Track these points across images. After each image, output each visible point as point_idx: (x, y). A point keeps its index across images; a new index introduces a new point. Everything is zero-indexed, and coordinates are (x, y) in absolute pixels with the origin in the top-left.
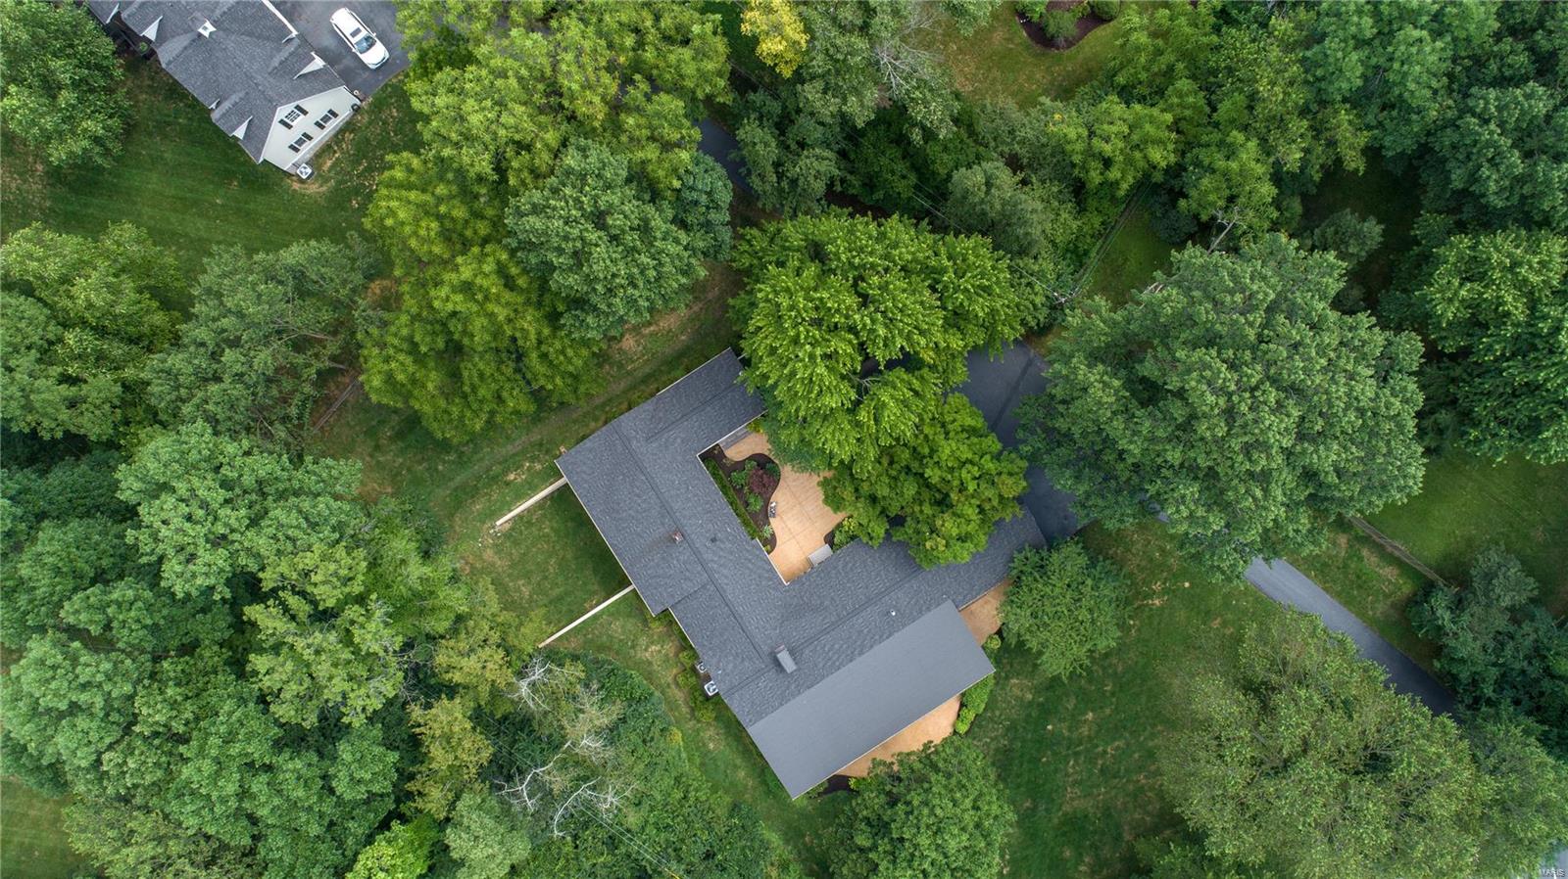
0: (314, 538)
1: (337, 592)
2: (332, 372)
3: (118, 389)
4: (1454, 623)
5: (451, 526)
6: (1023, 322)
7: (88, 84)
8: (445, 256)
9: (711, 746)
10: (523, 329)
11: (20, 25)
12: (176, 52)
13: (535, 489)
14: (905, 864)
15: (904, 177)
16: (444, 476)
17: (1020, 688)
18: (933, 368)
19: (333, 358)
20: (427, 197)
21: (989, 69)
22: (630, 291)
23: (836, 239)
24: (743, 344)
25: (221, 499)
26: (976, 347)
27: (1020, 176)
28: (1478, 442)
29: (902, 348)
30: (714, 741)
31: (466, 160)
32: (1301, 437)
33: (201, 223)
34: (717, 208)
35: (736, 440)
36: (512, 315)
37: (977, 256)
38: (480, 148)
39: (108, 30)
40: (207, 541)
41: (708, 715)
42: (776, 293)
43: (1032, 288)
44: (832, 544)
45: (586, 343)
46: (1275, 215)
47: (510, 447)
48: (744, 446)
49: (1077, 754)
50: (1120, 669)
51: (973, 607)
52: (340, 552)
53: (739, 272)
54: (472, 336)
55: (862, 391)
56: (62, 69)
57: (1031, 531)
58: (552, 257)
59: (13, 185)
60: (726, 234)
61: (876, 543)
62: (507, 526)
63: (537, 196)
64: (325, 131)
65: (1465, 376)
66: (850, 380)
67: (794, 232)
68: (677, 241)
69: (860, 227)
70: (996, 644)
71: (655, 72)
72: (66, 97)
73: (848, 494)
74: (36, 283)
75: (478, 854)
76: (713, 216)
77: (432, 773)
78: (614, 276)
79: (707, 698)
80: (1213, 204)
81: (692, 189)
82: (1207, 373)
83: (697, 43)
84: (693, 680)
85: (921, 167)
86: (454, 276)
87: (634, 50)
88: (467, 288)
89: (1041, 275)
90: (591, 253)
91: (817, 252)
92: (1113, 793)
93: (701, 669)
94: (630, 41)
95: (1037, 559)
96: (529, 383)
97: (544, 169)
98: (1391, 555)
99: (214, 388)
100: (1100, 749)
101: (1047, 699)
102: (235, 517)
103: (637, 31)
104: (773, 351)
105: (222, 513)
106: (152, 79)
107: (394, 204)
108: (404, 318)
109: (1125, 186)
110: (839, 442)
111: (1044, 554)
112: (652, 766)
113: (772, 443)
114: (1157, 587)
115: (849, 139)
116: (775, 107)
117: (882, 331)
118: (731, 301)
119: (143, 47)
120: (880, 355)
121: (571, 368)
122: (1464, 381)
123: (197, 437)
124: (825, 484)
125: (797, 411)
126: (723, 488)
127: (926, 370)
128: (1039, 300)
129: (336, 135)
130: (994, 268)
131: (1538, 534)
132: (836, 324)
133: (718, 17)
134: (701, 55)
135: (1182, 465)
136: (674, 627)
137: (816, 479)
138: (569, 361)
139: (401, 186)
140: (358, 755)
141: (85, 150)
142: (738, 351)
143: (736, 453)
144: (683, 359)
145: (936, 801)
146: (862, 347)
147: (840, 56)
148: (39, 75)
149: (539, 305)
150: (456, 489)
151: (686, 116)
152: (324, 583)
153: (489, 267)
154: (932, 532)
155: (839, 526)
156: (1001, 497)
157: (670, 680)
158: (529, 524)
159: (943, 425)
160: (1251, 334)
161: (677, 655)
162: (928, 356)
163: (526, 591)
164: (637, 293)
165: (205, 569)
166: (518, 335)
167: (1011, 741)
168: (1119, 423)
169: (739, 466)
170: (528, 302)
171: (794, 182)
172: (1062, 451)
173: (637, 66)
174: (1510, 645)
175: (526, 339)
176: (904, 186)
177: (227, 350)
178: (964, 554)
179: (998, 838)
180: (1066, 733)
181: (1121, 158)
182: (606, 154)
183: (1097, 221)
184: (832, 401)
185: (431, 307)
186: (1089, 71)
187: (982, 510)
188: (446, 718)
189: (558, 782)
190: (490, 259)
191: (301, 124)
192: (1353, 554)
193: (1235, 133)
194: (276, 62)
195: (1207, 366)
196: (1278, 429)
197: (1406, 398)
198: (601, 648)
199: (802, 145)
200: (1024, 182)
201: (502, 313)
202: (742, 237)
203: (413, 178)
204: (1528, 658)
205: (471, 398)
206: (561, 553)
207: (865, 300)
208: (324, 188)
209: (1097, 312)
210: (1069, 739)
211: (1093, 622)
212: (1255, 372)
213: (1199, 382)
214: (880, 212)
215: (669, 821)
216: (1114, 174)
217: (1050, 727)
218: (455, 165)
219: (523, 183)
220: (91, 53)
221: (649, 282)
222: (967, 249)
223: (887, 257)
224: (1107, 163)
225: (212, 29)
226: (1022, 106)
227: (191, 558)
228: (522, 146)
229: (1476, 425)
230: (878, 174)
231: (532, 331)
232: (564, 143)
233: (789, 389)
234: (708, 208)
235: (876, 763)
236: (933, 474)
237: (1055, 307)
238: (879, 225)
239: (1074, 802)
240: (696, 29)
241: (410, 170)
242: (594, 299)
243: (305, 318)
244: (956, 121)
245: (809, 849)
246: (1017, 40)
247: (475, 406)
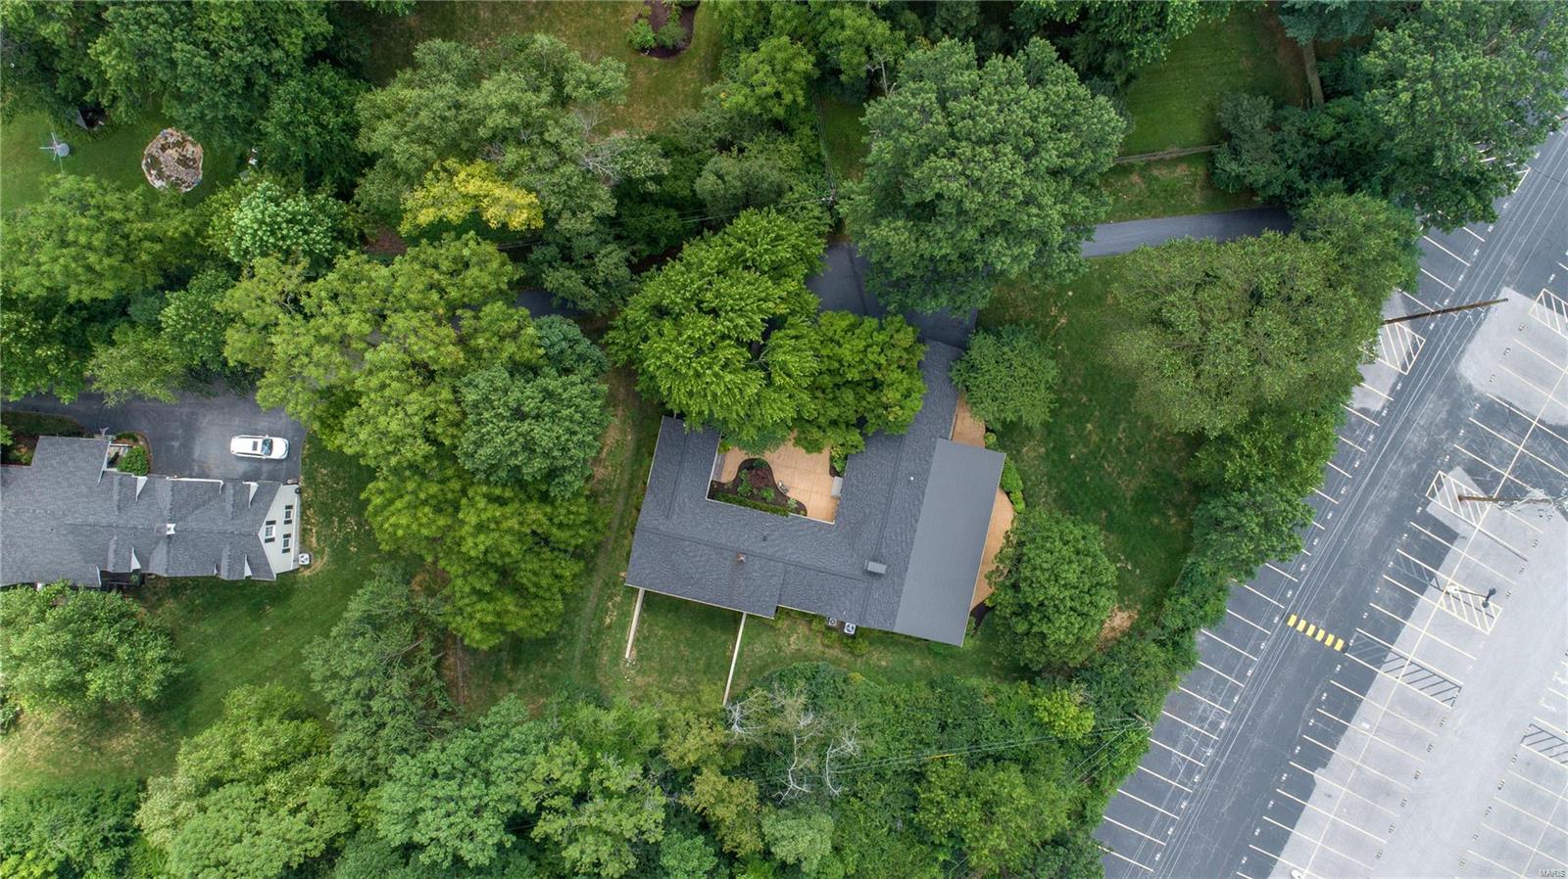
0: (531, 758)
1: (575, 773)
2: (439, 661)
3: (328, 789)
4: (1242, 166)
5: (601, 686)
6: (820, 235)
7: (125, 632)
8: (449, 523)
9: (884, 663)
10: (534, 521)
11: (59, 633)
12: (164, 560)
13: (629, 614)
14: (1056, 615)
15: (667, 217)
16: (566, 660)
17: (1032, 451)
18: (793, 313)
19: (433, 652)
20: (407, 498)
21: (655, 101)
22: (575, 438)
23: (663, 294)
24: (669, 406)
25: (455, 787)
26: (806, 276)
27: (735, 150)
28: (1142, 55)
29: (763, 320)
30: (882, 658)
31: (409, 455)
32: (1027, 158)
33: (270, 653)
34: (577, 342)
35: (720, 468)
36: (521, 519)
37: (754, 225)
38: (411, 440)
39: (106, 588)
40: (472, 817)
41: (863, 646)
42: (660, 358)
43: (806, 209)
44: (838, 474)
45: (577, 494)
46: (903, 34)
47: (589, 604)
48: (728, 466)
49: (1104, 457)
50: (1080, 381)
51: (958, 428)
52: (554, 749)
53: (624, 367)
54: (509, 554)
55: (764, 367)
56: (104, 636)
57: (945, 351)
58: (513, 462)
59: (131, 742)
60: (597, 352)
61: (862, 448)
62: (634, 653)
63: (472, 436)
64: (294, 522)
65: (1099, 23)
66: (751, 367)
67: (635, 312)
68: (573, 384)
69: (671, 274)
70: (992, 438)
71: (466, 300)
72: (123, 651)
73: (816, 434)
74: (220, 773)
75: (802, 846)
76: (579, 349)
77: (732, 828)
78: (558, 438)
79: (853, 637)
80: (860, 64)
81: (552, 345)
82: (939, 172)
83: (474, 259)
84: (834, 635)
85: (671, 202)
86: (467, 528)
87: (441, 298)
88: (481, 528)
89: (804, 197)
90: (533, 438)
91: (660, 312)
92: (1147, 458)
93: (833, 623)
94: (435, 296)
95: (964, 365)
96: (566, 551)
97: (459, 416)
98: (1172, 159)
99: (384, 733)
100: (1115, 440)
101: (1055, 441)
102: (474, 787)
103: (431, 287)
104: (691, 394)
105: (464, 793)
106: (155, 593)
107: (392, 520)
108: (459, 582)
109: (800, 99)
110: (780, 409)
111: (966, 357)
112: (858, 706)
113: (744, 448)
114: (1054, 311)
115: (614, 227)
116: (553, 250)
117: (741, 322)
118: (637, 389)
119: (135, 578)
120: (754, 336)
121: (583, 518)
122: (1101, 27)
123: (406, 767)
124: (798, 442)
125: (738, 415)
126: (740, 503)
127: (790, 318)
128: (816, 213)
129: (302, 518)
130: (769, 222)
131: (1245, 64)
132: (712, 343)
133: (472, 233)
134: (483, 264)
135: (982, 236)
136: (792, 614)
137: (790, 444)
138: (578, 514)
139: (384, 507)
140: (679, 857)
141: (163, 672)
142: (670, 414)
143: (728, 476)
144: (644, 448)
145: (1038, 561)
146: (739, 342)
147: (564, 187)
148: (94, 653)
149: (530, 499)
150: (582, 662)
151: (509, 308)
152: (562, 775)
153: (482, 504)
154: (886, 409)
155: (832, 459)
156: (905, 349)
157: (821, 648)
158: (646, 638)
159: (832, 340)
160: (943, 129)
161: (811, 630)
162: (783, 309)
163: (683, 681)
164: (580, 436)
165: (487, 833)
166: (534, 527)
167: (1058, 486)
168: (924, 244)
169: (738, 481)
170: (522, 502)
171: (606, 283)
172: (913, 288)
173: (452, 307)
174: (1286, 147)
175: (541, 525)
176: (672, 222)
177: (372, 703)
178: (916, 403)
179: (1096, 547)
180: (1084, 450)
181: (782, 86)
182: (487, 374)
183: (807, 131)
184: (752, 390)
185: (470, 559)
186: (715, 44)
187: (903, 368)
188: (708, 787)
189: (810, 762)
190: (478, 498)
191: (277, 531)
192: (1149, 180)
193: (832, 11)
194: (229, 508)
195: (936, 169)
196: (1006, 165)
197: (1065, 81)
198: (762, 669)
199: (590, 257)
200: (741, 150)
201: (513, 523)
202: (607, 344)
203: (388, 495)
204: (1304, 144)
205: (541, 593)
206: (682, 638)
207: (714, 312)
208: (326, 558)
209: (853, 192)
210: (1090, 451)
211: (1032, 370)
212: (965, 149)
213: (940, 182)
214: (673, 251)
215: (900, 729)
216: (788, 98)
217: (1072, 456)
218: (405, 464)
219: (453, 437)
220: (110, 611)
221: (581, 423)
222: (744, 226)
223: (703, 275)
224: (778, 95)
225: (172, 526)
226: (697, 106)
227: (472, 836)
228: (432, 417)
229: (1132, 47)
230: (651, 230)
231: (540, 516)
232: (455, 391)
233: (721, 406)
234: (571, 347)
235: (988, 577)
236: (853, 375)
237: (830, 208)
238: (681, 260)
239: (1128, 487)
240: (466, 252)
241: (381, 492)
242: (559, 463)
243: (395, 642)
244: (666, 155)
245: (1002, 668)
246: (655, 67)
247: (547, 595)
